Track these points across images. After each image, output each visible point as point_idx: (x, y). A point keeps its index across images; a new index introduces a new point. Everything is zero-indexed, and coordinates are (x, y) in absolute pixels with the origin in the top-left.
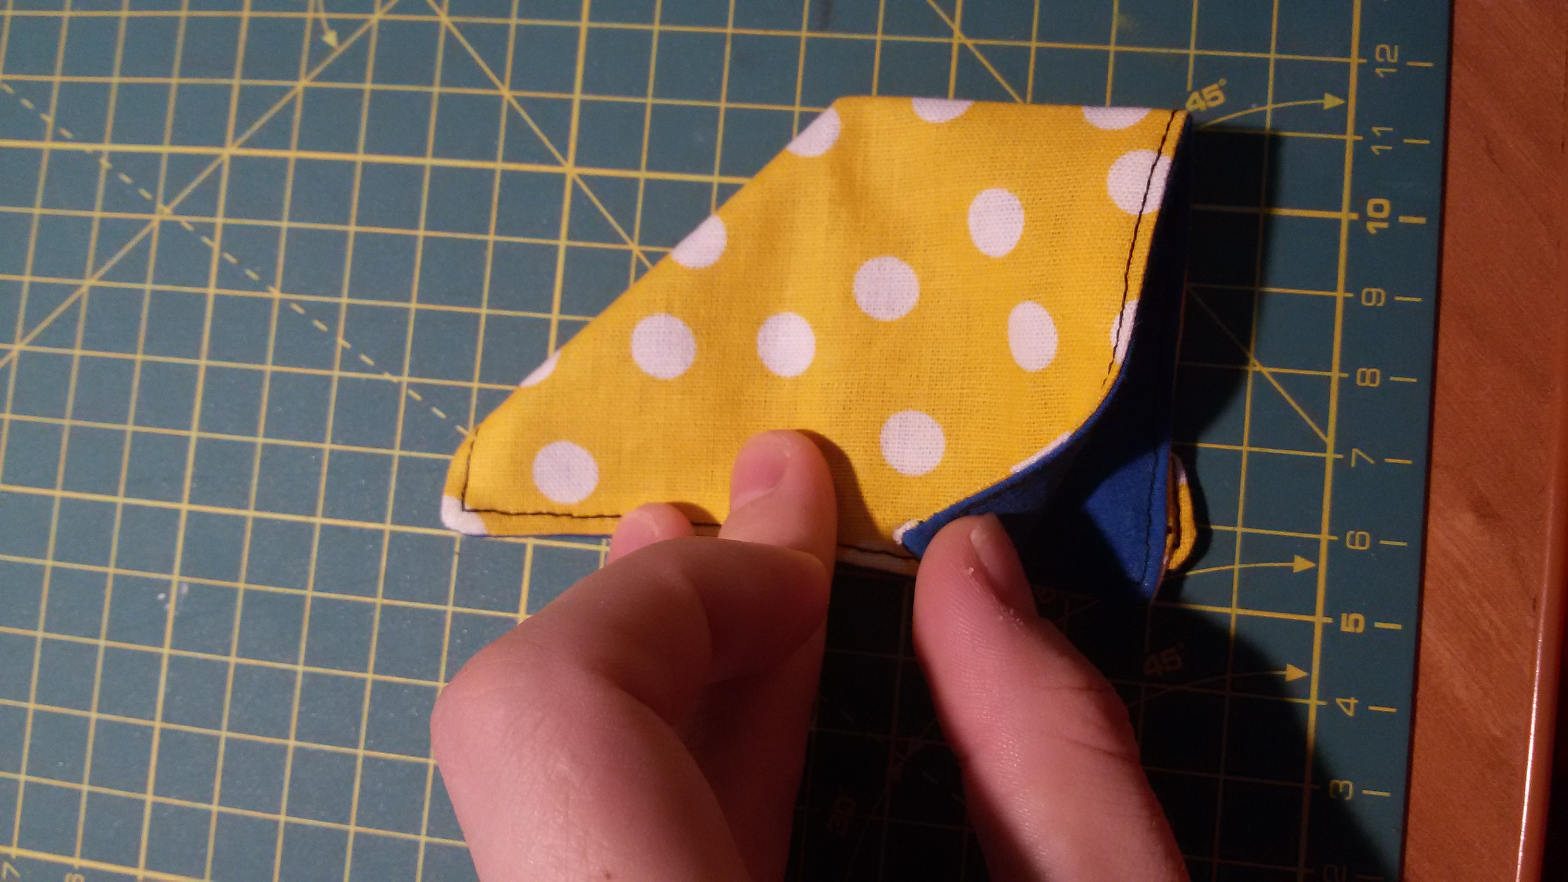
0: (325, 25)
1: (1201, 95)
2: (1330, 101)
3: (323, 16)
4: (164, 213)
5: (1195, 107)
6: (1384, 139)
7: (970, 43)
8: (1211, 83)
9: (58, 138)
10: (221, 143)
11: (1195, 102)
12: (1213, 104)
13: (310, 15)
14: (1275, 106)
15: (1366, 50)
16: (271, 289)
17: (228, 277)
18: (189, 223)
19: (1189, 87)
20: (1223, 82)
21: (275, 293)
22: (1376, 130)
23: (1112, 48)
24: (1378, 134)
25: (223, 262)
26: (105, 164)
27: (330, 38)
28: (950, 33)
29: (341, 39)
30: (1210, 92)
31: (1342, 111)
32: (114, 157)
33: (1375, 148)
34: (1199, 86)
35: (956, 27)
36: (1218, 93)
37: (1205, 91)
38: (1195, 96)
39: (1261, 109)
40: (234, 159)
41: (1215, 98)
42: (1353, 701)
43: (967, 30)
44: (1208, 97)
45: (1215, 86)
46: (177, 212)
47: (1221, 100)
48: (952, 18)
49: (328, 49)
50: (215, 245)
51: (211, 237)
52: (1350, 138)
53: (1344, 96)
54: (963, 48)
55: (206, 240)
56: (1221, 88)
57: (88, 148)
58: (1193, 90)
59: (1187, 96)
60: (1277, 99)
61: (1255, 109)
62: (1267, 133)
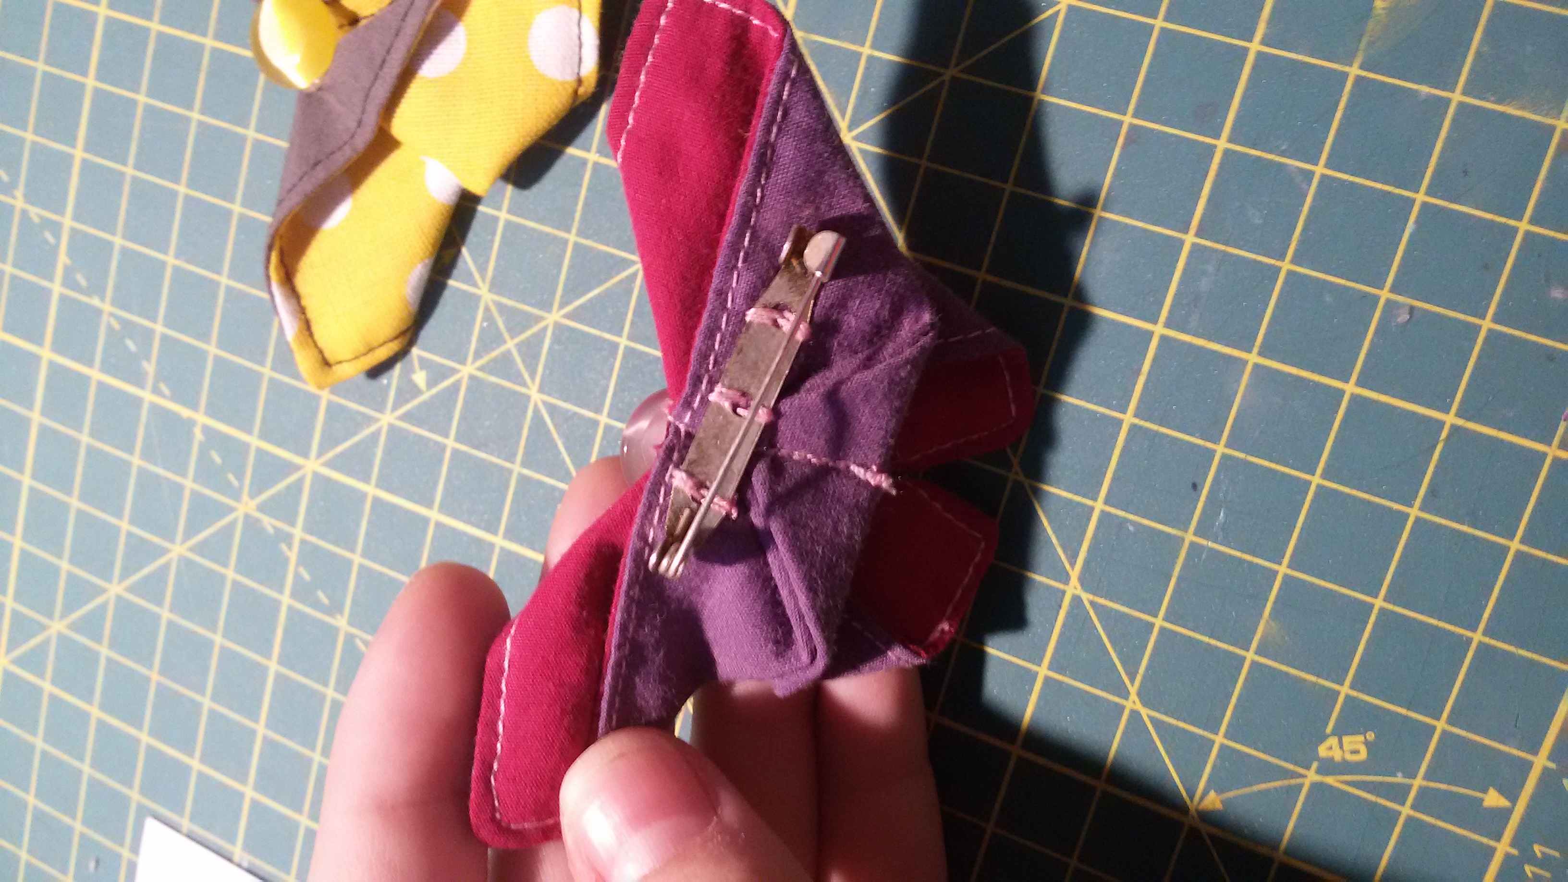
0: (416, 363)
1: (1340, 746)
2: (1493, 799)
4: (248, 506)
5: (1330, 754)
6: (1545, 862)
7: (1086, 597)
8: (1358, 733)
9: (157, 391)
10: (305, 455)
11: (1331, 748)
12: (1350, 757)
14: (1425, 783)
16: (339, 617)
17: (302, 593)
18: (271, 525)
19: (1329, 729)
20: (1371, 736)
21: (342, 626)
22: (1537, 849)
23: (1250, 656)
24: (1539, 855)
25: (297, 575)
26: (200, 435)
27: (417, 378)
28: (1066, 580)
29: (430, 384)
30: (1350, 743)
31: (1504, 815)
32: (207, 431)
33: (1528, 869)
34: (1339, 732)
35: (1075, 574)
36: (1362, 748)
37: (1346, 740)
38: (1333, 741)
39: (1407, 781)
40: (316, 474)
41: (1356, 752)
43: (1086, 582)
44: (1346, 747)
45: (1361, 738)
46: (261, 508)
48: (1073, 565)
49: (417, 391)
50: (293, 555)
51: (290, 546)
52: (1503, 848)
53: (1513, 798)
54: (1077, 601)
55: (284, 547)
56: (1366, 743)
57: (185, 412)
58: (1333, 734)
59: (1324, 738)
60: (1427, 777)
61: (1399, 779)
62: (1406, 811)
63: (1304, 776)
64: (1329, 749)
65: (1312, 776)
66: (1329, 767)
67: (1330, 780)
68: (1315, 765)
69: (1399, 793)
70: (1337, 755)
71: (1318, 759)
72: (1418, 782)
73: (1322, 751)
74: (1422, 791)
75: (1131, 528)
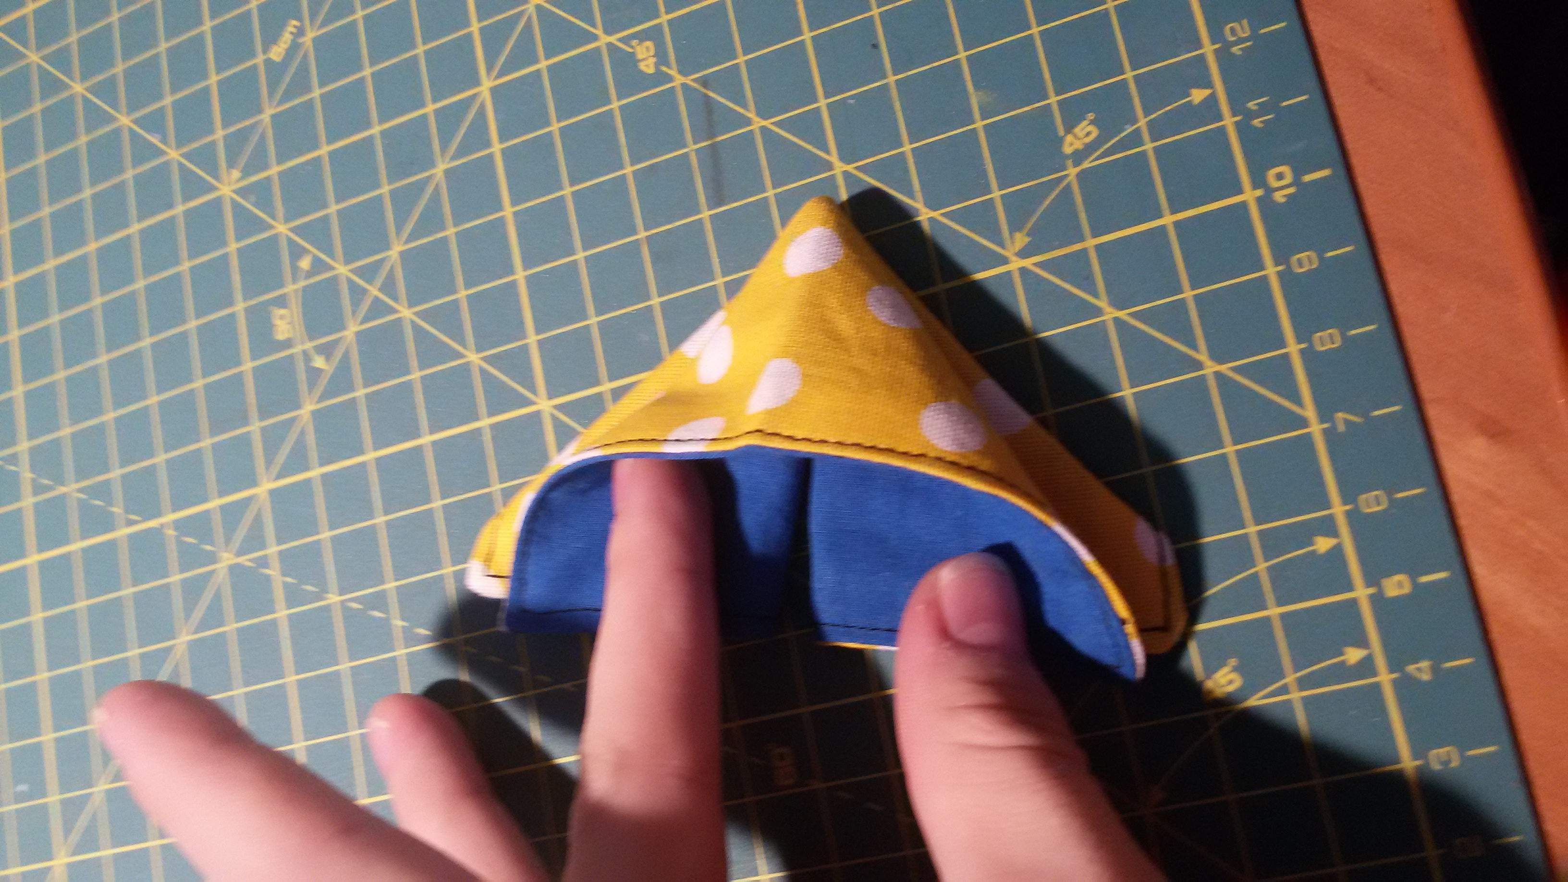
0: (312, 353)
1: (1076, 137)
2: (1198, 95)
3: (309, 345)
4: (227, 559)
5: (1073, 148)
6: (1263, 109)
7: (851, 168)
8: (1080, 121)
9: (130, 523)
10: (254, 484)
12: (1088, 140)
13: (297, 350)
14: (1147, 119)
15: (1216, 35)
16: (329, 594)
17: (293, 597)
18: (250, 560)
19: (1061, 131)
20: (1091, 116)
21: (334, 598)
22: (1252, 105)
23: (979, 124)
24: (1255, 108)
25: (284, 586)
26: (171, 532)
27: (319, 362)
28: (830, 166)
29: (328, 359)
30: (1082, 130)
31: (1212, 100)
32: (177, 525)
33: (1257, 122)
34: (1069, 129)
35: (834, 158)
36: (1091, 128)
37: (1077, 130)
38: (1069, 138)
39: (1135, 127)
40: (271, 493)
41: (1088, 134)
42: (1425, 664)
43: (844, 159)
44: (1080, 135)
45: (1085, 123)
46: (238, 553)
47: (1095, 132)
48: (828, 152)
49: (319, 371)
50: (273, 572)
51: (270, 567)
52: (1229, 121)
53: (1209, 85)
54: (846, 174)
55: (267, 571)
56: (1092, 122)
57: (154, 523)
58: (1065, 135)
59: (1060, 141)
60: (1147, 113)
61: (1130, 129)
62: (1149, 146)
63: (1066, 176)
64: (1071, 144)
65: (1072, 172)
66: (1078, 157)
67: (1086, 165)
68: (1069, 163)
69: (1135, 139)
70: (1079, 145)
71: (1068, 157)
72: (1142, 122)
73: (1068, 150)
74: (1150, 124)
75: (852, 101)
